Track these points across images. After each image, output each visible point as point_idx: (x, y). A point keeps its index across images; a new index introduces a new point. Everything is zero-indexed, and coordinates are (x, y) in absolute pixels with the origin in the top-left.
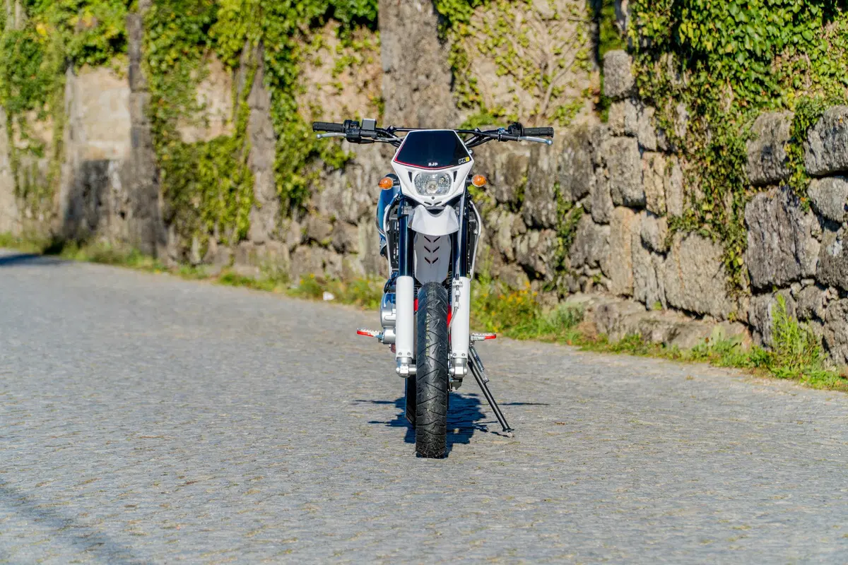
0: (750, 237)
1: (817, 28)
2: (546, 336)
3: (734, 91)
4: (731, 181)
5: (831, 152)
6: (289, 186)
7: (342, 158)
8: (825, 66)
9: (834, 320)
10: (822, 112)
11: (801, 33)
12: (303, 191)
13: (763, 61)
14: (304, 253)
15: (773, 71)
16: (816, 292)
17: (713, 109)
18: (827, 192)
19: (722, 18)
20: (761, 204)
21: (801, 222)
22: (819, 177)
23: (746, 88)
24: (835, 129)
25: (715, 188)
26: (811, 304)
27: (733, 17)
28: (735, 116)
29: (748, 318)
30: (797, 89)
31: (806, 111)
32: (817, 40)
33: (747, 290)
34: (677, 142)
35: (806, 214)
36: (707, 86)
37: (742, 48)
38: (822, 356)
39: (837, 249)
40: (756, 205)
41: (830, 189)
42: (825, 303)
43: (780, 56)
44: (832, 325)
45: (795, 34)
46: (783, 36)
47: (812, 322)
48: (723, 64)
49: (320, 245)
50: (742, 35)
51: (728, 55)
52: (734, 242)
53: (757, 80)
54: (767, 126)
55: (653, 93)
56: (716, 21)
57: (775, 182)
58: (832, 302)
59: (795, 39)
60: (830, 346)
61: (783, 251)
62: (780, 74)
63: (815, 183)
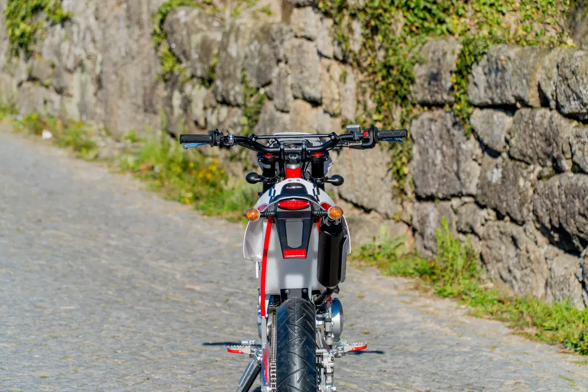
0: (415, 150)
2: (231, 214)
3: (405, 17)
4: (400, 98)
5: (494, 88)
6: (18, 32)
7: (61, 15)
9: (491, 239)
10: (486, 50)
12: (29, 38)
14: (29, 88)
16: (475, 210)
17: (385, 31)
18: (488, 123)
21: (463, 146)
22: (482, 107)
23: (416, 15)
24: (497, 68)
25: (385, 101)
26: (470, 220)
28: (405, 39)
29: (411, 220)
30: (460, 16)
33: (410, 195)
34: (351, 55)
35: (468, 139)
36: (381, 11)
38: (479, 269)
39: (495, 176)
40: (422, 123)
41: (491, 121)
42: (483, 222)
44: (489, 243)
47: (470, 236)
49: (42, 85)
52: (401, 152)
53: (425, 8)
54: (434, 53)
55: (331, 8)
57: (440, 105)
58: (490, 223)
60: (486, 261)
61: (445, 168)
62: (445, 3)
63: (477, 112)
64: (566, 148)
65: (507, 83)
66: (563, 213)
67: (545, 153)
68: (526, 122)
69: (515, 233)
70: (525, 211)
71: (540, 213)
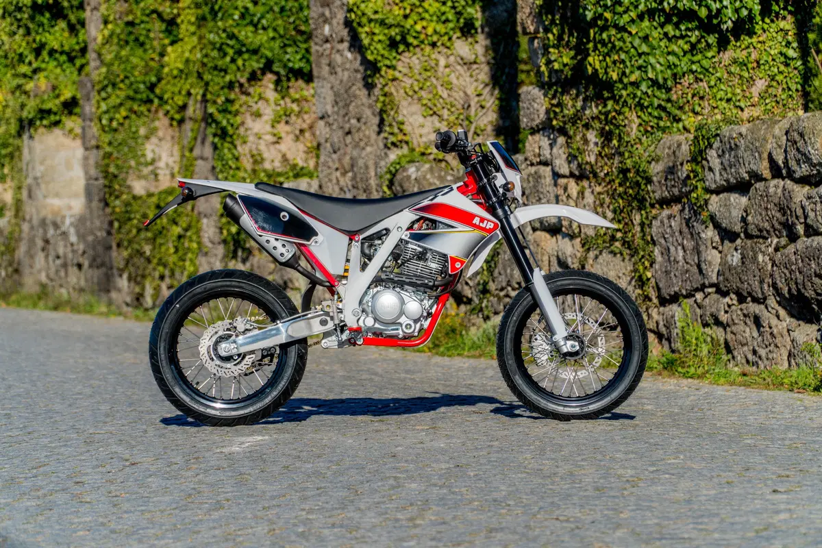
0: (657, 251)
1: (714, 57)
2: (472, 352)
3: (639, 117)
4: (639, 201)
5: (728, 169)
6: (234, 230)
8: (722, 92)
9: (735, 324)
10: (719, 132)
11: (699, 62)
13: (664, 88)
15: (674, 98)
16: (718, 299)
17: (620, 135)
18: (726, 205)
19: (626, 49)
20: (666, 221)
21: (703, 235)
22: (717, 192)
23: (650, 114)
24: (731, 147)
25: (624, 207)
26: (714, 310)
27: (636, 49)
28: (640, 140)
29: (657, 327)
31: (704, 132)
32: (714, 68)
33: (655, 301)
34: (588, 167)
35: (706, 227)
36: (614, 114)
37: (645, 77)
38: (725, 357)
39: (735, 258)
40: (662, 222)
42: (727, 308)
43: (680, 83)
44: (734, 328)
45: (693, 63)
46: (683, 65)
47: (715, 328)
48: (628, 92)
50: (645, 64)
51: (632, 84)
52: (643, 257)
53: (660, 106)
54: (669, 148)
55: (565, 123)
56: (621, 52)
57: (676, 200)
58: (733, 307)
59: (694, 67)
60: (732, 348)
61: (687, 263)
62: (681, 101)
63: (714, 198)
64: (799, 212)
65: (741, 160)
66: (800, 278)
67: (780, 223)
68: (761, 196)
69: (757, 312)
70: (766, 286)
71: (780, 285)
